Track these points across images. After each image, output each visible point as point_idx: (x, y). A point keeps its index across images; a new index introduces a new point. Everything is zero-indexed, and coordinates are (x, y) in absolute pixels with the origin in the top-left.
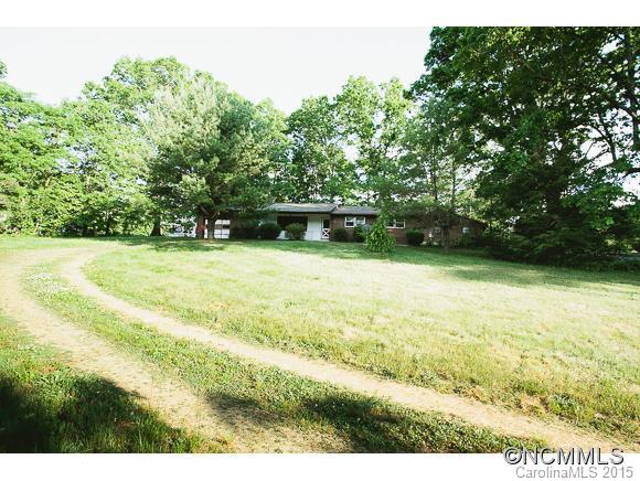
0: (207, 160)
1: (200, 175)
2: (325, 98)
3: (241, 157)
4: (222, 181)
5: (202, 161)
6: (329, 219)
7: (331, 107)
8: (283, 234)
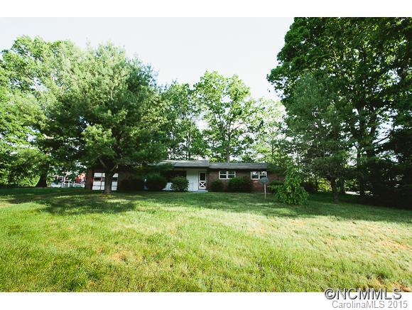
0: (114, 111)
1: (106, 127)
2: (187, 85)
3: (146, 113)
4: (128, 134)
5: (109, 111)
6: (204, 172)
7: (190, 92)
8: (169, 186)
